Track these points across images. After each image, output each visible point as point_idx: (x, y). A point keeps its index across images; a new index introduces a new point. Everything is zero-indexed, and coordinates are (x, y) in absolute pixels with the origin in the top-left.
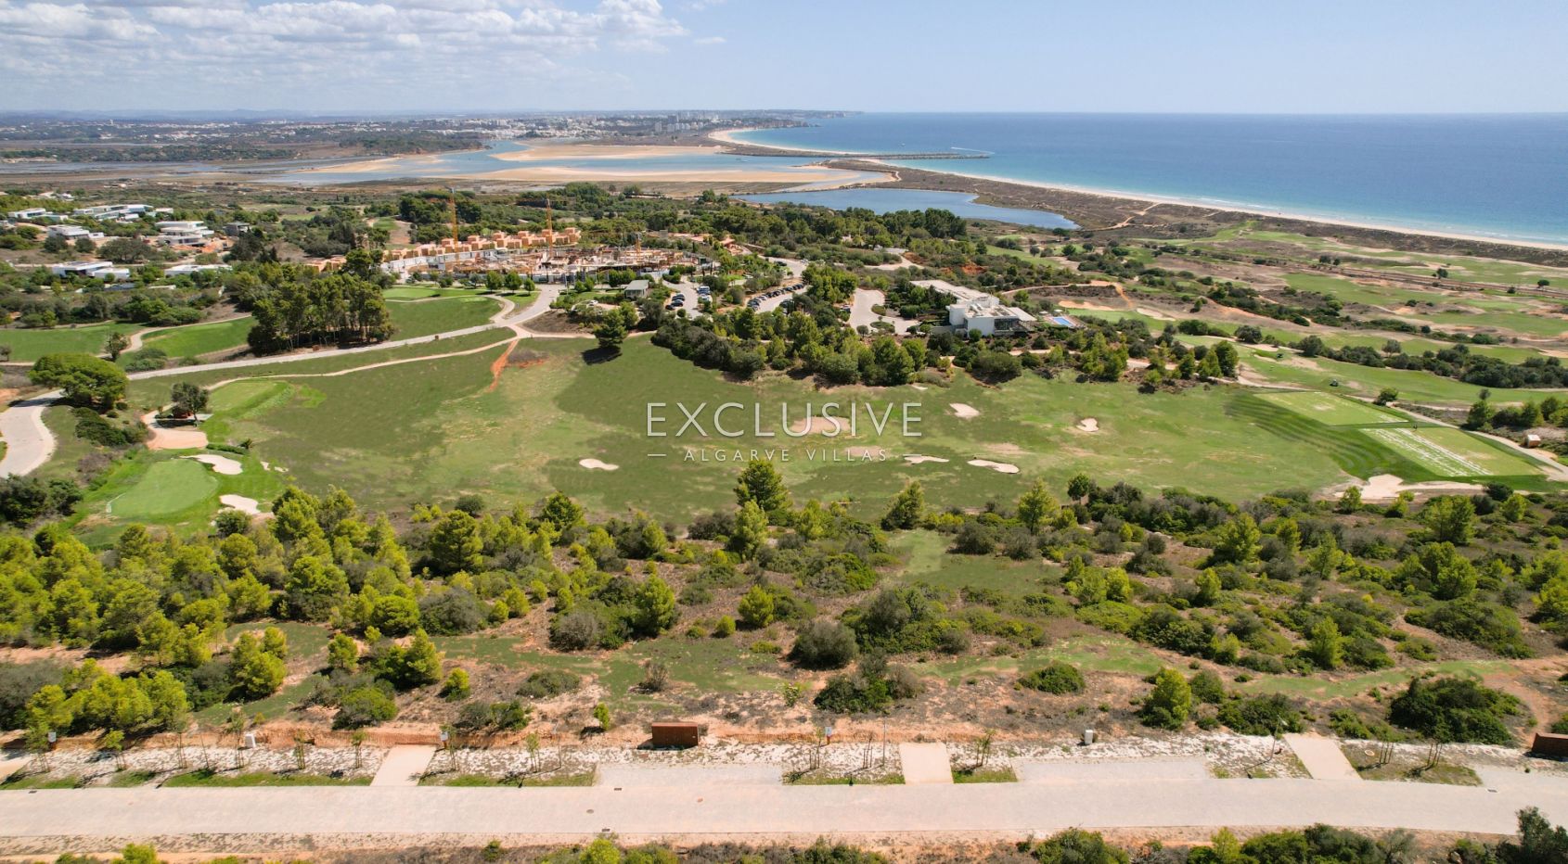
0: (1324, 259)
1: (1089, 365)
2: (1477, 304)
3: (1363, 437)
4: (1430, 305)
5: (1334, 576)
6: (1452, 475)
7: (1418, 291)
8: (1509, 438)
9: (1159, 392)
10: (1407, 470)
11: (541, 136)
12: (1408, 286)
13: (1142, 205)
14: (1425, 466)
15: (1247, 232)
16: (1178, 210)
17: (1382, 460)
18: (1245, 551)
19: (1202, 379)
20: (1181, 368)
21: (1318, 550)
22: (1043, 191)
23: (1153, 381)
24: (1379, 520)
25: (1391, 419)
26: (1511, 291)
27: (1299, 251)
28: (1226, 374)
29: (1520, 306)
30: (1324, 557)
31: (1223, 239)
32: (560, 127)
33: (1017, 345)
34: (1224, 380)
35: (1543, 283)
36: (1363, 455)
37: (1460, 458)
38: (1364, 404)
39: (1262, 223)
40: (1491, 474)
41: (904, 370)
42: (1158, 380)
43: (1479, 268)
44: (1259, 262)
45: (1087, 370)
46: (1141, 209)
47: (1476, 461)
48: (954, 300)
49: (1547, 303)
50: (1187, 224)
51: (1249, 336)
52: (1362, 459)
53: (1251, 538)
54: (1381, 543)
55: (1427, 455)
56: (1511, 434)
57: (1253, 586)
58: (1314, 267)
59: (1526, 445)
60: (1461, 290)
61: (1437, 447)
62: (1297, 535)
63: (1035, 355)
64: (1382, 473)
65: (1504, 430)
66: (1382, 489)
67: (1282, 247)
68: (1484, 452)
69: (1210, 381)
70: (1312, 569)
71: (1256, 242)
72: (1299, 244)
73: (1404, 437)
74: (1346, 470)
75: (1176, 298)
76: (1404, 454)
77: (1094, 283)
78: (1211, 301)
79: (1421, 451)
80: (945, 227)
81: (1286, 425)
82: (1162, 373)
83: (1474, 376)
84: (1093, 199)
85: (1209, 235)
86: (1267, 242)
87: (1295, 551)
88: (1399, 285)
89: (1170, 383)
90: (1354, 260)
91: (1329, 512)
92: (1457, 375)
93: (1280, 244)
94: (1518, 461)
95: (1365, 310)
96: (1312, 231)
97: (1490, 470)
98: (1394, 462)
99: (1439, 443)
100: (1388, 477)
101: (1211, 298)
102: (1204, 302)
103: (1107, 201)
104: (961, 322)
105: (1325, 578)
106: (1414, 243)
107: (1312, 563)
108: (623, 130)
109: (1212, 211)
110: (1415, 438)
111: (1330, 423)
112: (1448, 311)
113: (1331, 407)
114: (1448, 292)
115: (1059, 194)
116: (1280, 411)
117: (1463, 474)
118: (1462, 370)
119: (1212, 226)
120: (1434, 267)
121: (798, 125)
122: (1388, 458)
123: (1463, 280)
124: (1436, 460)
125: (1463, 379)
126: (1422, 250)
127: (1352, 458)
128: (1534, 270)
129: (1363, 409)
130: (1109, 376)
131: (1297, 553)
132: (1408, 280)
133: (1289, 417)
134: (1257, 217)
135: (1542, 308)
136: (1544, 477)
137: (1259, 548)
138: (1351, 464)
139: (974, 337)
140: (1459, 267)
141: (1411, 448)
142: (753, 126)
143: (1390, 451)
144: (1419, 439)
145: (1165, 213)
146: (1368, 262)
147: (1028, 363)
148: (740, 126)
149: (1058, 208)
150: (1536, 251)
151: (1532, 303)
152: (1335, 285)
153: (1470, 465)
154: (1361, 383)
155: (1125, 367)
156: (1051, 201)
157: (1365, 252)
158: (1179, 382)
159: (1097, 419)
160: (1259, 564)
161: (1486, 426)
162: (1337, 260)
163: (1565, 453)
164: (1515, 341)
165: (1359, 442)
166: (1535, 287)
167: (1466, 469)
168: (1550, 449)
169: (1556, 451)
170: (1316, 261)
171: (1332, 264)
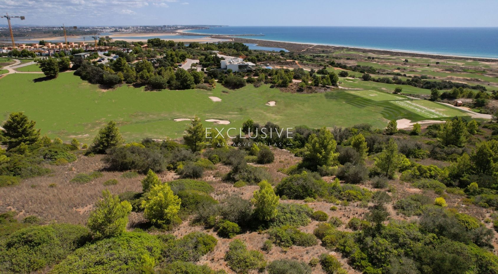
0: (369, 58)
1: (276, 81)
2: (419, 69)
3: (391, 104)
4: (404, 69)
5: (397, 176)
6: (432, 117)
7: (400, 66)
8: (449, 103)
9: (305, 91)
10: (412, 116)
11: (119, 31)
12: (396, 64)
14: (420, 114)
15: (344, 52)
16: (322, 47)
17: (401, 113)
18: (326, 158)
19: (323, 86)
20: (315, 82)
21: (383, 154)
22: (280, 43)
23: (302, 86)
24: (407, 137)
25: (401, 98)
26: (428, 66)
27: (361, 56)
28: (333, 85)
29: (433, 69)
30: (388, 159)
31: (337, 53)
32: (126, 29)
33: (247, 75)
34: (333, 87)
35: (437, 63)
36: (392, 112)
37: (433, 111)
38: (389, 93)
39: (349, 49)
40: (448, 116)
41: (188, 82)
42: (305, 86)
43: (417, 60)
44: (348, 59)
45: (274, 83)
46: (310, 47)
47: (440, 112)
48: (224, 59)
49: (440, 68)
50: (325, 50)
51: (343, 75)
52: (391, 113)
53: (329, 147)
54: (419, 148)
55: (419, 110)
56: (449, 101)
57: (326, 192)
58: (366, 60)
59: (457, 105)
60: (413, 65)
61: (422, 107)
62: (365, 144)
63: (253, 79)
64: (402, 118)
65: (446, 100)
66: (403, 124)
67: (356, 55)
68: (441, 108)
69: (327, 87)
70: (379, 170)
71: (347, 54)
72: (361, 54)
73: (408, 103)
74: (386, 118)
75: (317, 65)
76: (409, 110)
77: (288, 61)
78: (330, 66)
79: (416, 109)
80: (241, 48)
81: (358, 102)
82: (307, 84)
83: (426, 85)
84: (295, 44)
85: (332, 53)
86: (350, 54)
87: (365, 156)
88: (394, 64)
89: (310, 88)
90: (379, 58)
91: (381, 135)
92: (420, 87)
93: (354, 55)
94: (457, 111)
95: (384, 71)
96: (364, 51)
97: (446, 115)
98: (406, 113)
99: (423, 106)
100: (404, 120)
101: (330, 64)
102: (328, 66)
103: (300, 45)
104: (225, 67)
105: (391, 178)
106: (397, 54)
107: (378, 165)
108: (147, 30)
109: (333, 47)
110: (412, 104)
111: (376, 100)
112: (410, 71)
113: (376, 95)
114: (409, 66)
115: (284, 43)
116: (355, 97)
117: (436, 117)
118: (421, 85)
119: (332, 51)
120: (404, 60)
121: (206, 29)
122: (403, 112)
123: (413, 63)
124: (423, 112)
125: (422, 87)
126: (399, 56)
127: (387, 113)
128: (433, 60)
129: (389, 95)
130: (284, 85)
131: (367, 158)
132: (396, 63)
133: (359, 99)
134: (347, 48)
135: (438, 70)
136: (470, 117)
137: (337, 155)
138: (387, 115)
139: (229, 72)
140: (410, 60)
141: (412, 107)
142: (191, 29)
143: (403, 109)
144: (414, 104)
145: (318, 47)
146: (383, 59)
147: (250, 81)
148: (187, 29)
150: (433, 56)
151: (435, 69)
152: (373, 64)
153: (438, 113)
154: (386, 88)
155: (291, 82)
156: (282, 45)
157: (381, 56)
158: (314, 88)
159: (276, 101)
160: (337, 168)
161: (439, 99)
162: (373, 58)
163: (474, 107)
164: (434, 78)
165: (390, 107)
166: (435, 64)
167: (437, 115)
168: (467, 106)
169: (469, 107)
170: (366, 59)
171: (372, 59)
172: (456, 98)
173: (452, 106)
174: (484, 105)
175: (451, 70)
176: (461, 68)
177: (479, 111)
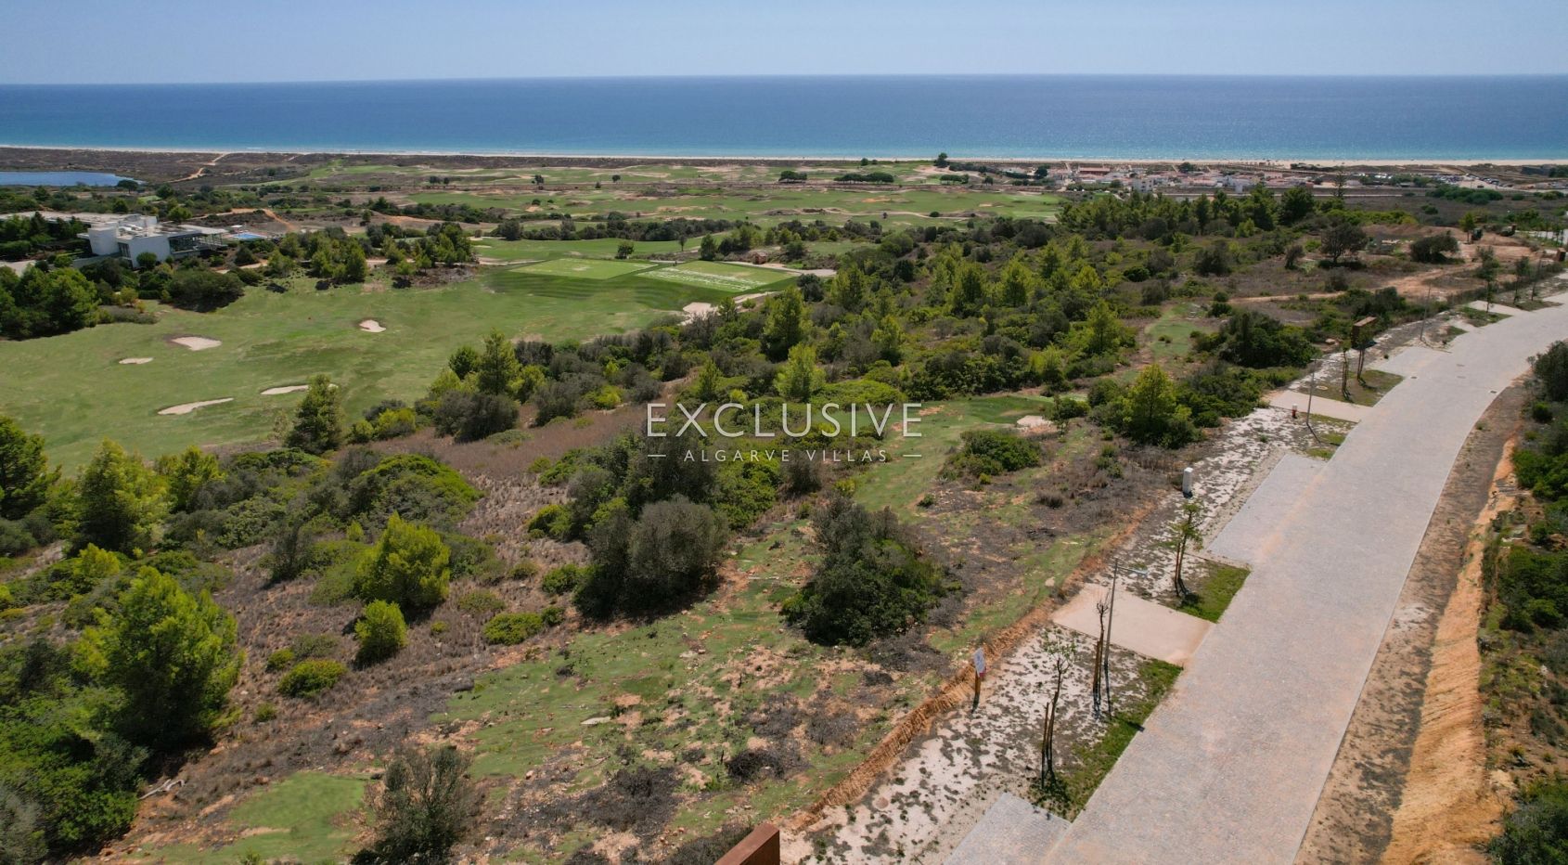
0: (434, 180)
2: (585, 198)
3: (643, 280)
4: (551, 202)
6: (742, 290)
7: (532, 194)
8: (741, 260)
9: (417, 284)
12: (520, 192)
13: (209, 157)
14: (715, 288)
15: (342, 169)
16: (253, 158)
17: (677, 293)
19: (450, 266)
20: (429, 257)
23: (402, 275)
25: (647, 265)
26: (598, 187)
27: (404, 177)
29: (617, 195)
31: (320, 175)
34: (470, 265)
35: (616, 178)
36: (657, 294)
37: (732, 278)
38: (610, 260)
39: (352, 160)
40: (763, 284)
42: (406, 273)
43: (561, 174)
46: (209, 161)
47: (743, 278)
48: (88, 224)
49: (630, 191)
50: (271, 168)
52: (662, 296)
56: (742, 257)
58: (428, 187)
59: (758, 261)
60: (563, 190)
64: (690, 302)
65: (733, 256)
67: (385, 176)
68: (739, 271)
69: (459, 267)
71: (357, 176)
72: (398, 172)
75: (339, 215)
76: (690, 284)
77: (237, 211)
78: (376, 213)
79: (698, 280)
83: (652, 233)
85: (305, 175)
86: (367, 174)
88: (512, 192)
89: (422, 274)
90: (460, 179)
93: (380, 174)
94: (767, 273)
96: (401, 162)
97: (758, 281)
98: (689, 292)
99: (705, 273)
100: (695, 305)
101: (374, 209)
102: (371, 214)
109: (292, 155)
110: (683, 273)
112: (570, 205)
113: (586, 267)
114: (556, 192)
117: (747, 288)
119: (299, 168)
120: (528, 177)
122: (681, 290)
123: (557, 183)
124: (717, 283)
126: (506, 167)
128: (600, 172)
129: (613, 263)
130: (355, 275)
132: (516, 188)
133: (559, 281)
134: (341, 156)
135: (630, 194)
136: (794, 278)
138: (655, 303)
140: (545, 175)
141: (692, 279)
143: (680, 285)
145: (239, 161)
146: (471, 179)
149: (101, 167)
150: (589, 160)
151: (620, 192)
152: (455, 197)
153: (743, 281)
154: (585, 250)
157: (462, 172)
158: (430, 272)
161: (720, 256)
162: (447, 181)
163: (789, 261)
164: (638, 215)
165: (645, 285)
166: (611, 182)
167: (746, 285)
168: (775, 261)
169: (781, 262)
170: (427, 183)
171: (442, 184)
172: (749, 249)
173: (751, 264)
174: (803, 254)
175: (652, 191)
176: (671, 186)
177: (801, 266)
